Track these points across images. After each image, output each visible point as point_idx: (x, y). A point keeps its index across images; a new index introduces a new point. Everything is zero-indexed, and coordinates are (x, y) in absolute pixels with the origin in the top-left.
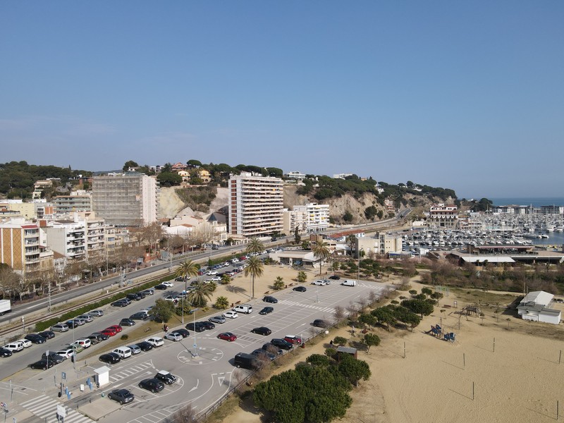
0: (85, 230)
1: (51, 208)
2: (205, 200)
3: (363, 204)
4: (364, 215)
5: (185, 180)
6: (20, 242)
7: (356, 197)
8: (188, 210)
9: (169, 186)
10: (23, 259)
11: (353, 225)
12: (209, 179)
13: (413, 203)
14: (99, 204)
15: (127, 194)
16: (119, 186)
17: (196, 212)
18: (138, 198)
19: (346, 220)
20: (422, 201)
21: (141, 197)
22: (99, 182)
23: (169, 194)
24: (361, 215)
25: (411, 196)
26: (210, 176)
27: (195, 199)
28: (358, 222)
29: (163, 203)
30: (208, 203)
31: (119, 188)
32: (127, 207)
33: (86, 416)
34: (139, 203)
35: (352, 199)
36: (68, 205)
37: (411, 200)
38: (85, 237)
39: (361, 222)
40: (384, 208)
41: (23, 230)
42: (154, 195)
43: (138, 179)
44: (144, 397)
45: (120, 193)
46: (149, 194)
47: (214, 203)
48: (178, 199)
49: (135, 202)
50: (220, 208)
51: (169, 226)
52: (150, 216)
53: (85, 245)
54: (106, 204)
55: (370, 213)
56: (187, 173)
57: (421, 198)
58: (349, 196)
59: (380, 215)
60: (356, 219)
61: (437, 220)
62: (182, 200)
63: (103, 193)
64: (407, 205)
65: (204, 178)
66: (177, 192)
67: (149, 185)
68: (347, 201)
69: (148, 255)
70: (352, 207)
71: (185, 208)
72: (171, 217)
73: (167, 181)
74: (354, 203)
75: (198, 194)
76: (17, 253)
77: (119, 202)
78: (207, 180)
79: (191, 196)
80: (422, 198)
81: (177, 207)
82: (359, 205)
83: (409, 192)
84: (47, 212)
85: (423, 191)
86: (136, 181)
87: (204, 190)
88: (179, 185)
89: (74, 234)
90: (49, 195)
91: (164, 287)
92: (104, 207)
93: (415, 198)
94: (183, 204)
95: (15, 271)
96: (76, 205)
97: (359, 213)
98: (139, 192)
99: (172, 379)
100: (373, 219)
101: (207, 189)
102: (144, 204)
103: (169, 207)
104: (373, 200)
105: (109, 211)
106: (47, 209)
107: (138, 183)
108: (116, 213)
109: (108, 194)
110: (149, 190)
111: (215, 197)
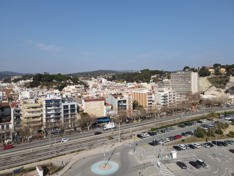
0: (168, 95)
1: (156, 86)
2: (223, 83)
5: (212, 74)
6: (146, 98)
8: (214, 87)
9: (204, 77)
10: (147, 104)
12: (226, 73)
14: (173, 85)
15: (185, 80)
16: (181, 77)
17: (218, 88)
18: (189, 82)
21: (191, 81)
22: (173, 76)
23: (204, 80)
26: (226, 71)
27: (217, 82)
29: (201, 84)
30: (225, 84)
31: (181, 78)
32: (185, 86)
33: (168, 168)
34: (190, 84)
36: (162, 85)
38: (168, 98)
41: (147, 94)
42: (197, 80)
43: (189, 74)
44: (191, 168)
45: (182, 80)
46: (195, 80)
47: (228, 84)
48: (208, 82)
49: (188, 84)
50: (231, 87)
51: (204, 94)
52: (195, 90)
53: (168, 101)
54: (176, 85)
56: (213, 70)
62: (210, 83)
63: (175, 80)
65: (223, 72)
66: (208, 79)
67: (195, 76)
69: (193, 107)
71: (212, 86)
72: (205, 91)
73: (203, 74)
75: (219, 80)
76: (145, 102)
77: (181, 84)
78: (224, 73)
79: (215, 81)
81: (208, 86)
84: (155, 88)
86: (189, 75)
87: (223, 78)
88: (209, 76)
89: (164, 96)
90: (156, 81)
91: (201, 122)
92: (175, 86)
94: (211, 84)
95: (145, 108)
96: (165, 85)
98: (190, 79)
99: (205, 164)
101: (224, 77)
102: (192, 85)
103: (204, 86)
105: (177, 87)
106: (155, 86)
107: (190, 76)
108: (180, 88)
109: (177, 80)
110: (195, 78)
111: (229, 81)
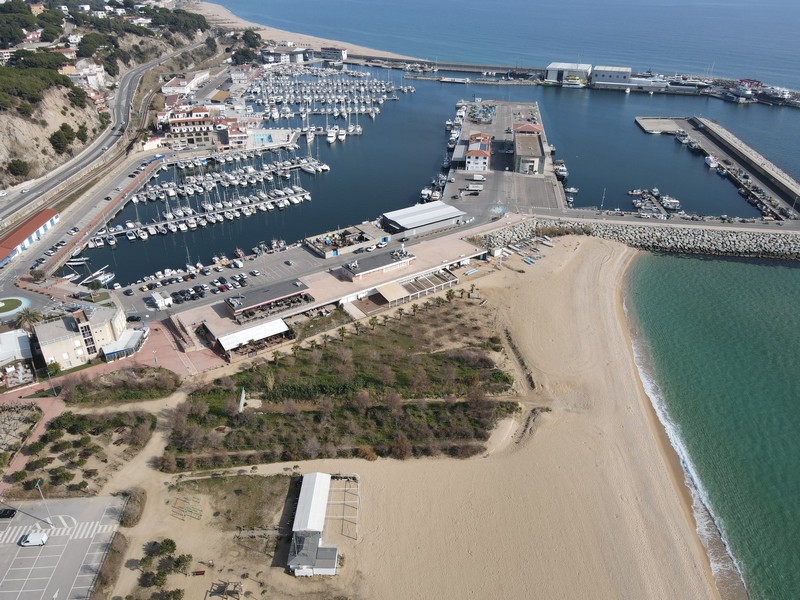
3: (44, 124)
4: (51, 150)
7: (24, 113)
11: (33, 181)
13: (141, 55)
19: (15, 174)
20: (154, 49)
24: (44, 152)
25: (135, 40)
28: (43, 169)
35: (19, 123)
37: (135, 47)
39: (48, 169)
40: (88, 109)
55: (61, 141)
57: (152, 42)
58: (10, 117)
59: (82, 136)
60: (36, 165)
61: (182, 135)
64: (131, 62)
68: (8, 129)
70: (21, 141)
74: (23, 129)
80: (154, 42)
82: (36, 130)
83: (129, 31)
85: (154, 24)
93: (141, 43)
97: (40, 149)
100: (70, 152)
104: (61, 103)
